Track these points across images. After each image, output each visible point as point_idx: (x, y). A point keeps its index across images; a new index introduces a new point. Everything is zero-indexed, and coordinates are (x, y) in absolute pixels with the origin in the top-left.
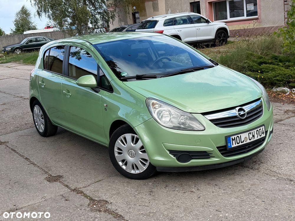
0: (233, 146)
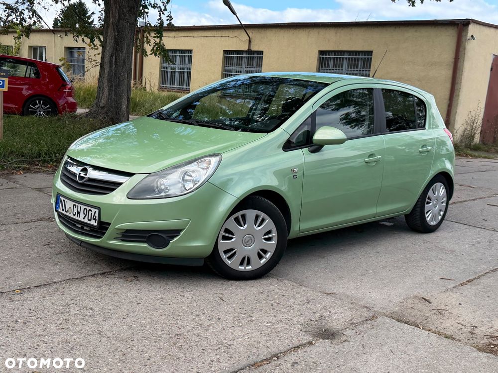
0: (59, 209)
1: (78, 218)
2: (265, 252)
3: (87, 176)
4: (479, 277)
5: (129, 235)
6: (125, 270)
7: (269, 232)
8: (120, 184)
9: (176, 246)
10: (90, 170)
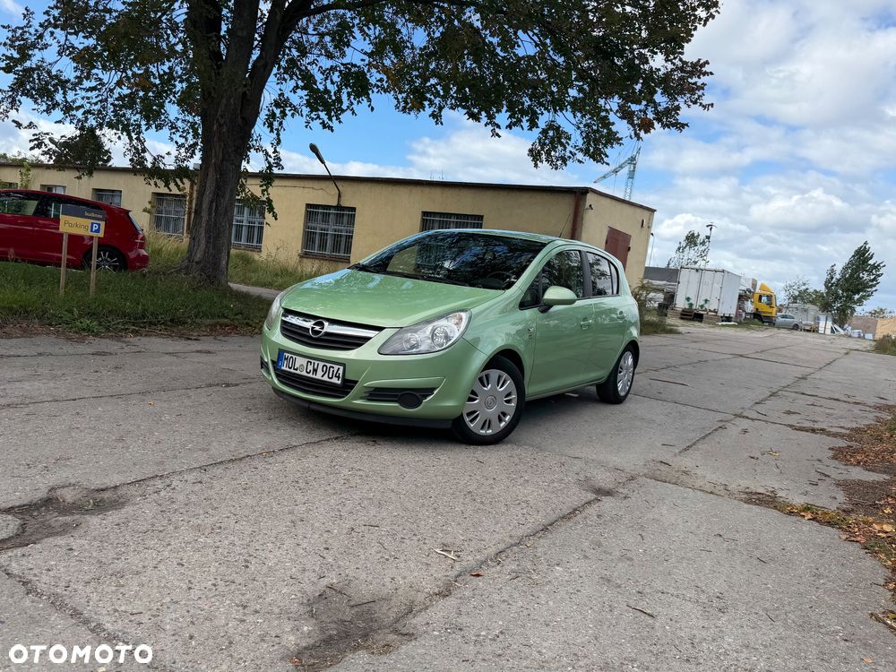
0: (282, 368)
1: (314, 376)
2: (504, 414)
3: (325, 330)
4: (694, 444)
5: (378, 394)
6: (355, 435)
7: (509, 395)
8: (368, 339)
9: (429, 406)
10: (326, 324)
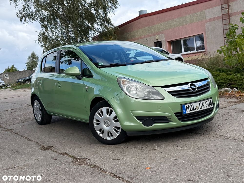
0: (187, 113)
1: (204, 109)
